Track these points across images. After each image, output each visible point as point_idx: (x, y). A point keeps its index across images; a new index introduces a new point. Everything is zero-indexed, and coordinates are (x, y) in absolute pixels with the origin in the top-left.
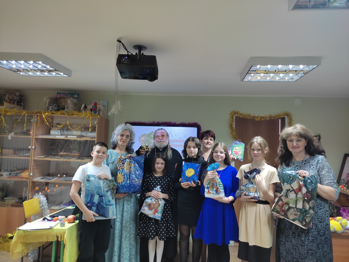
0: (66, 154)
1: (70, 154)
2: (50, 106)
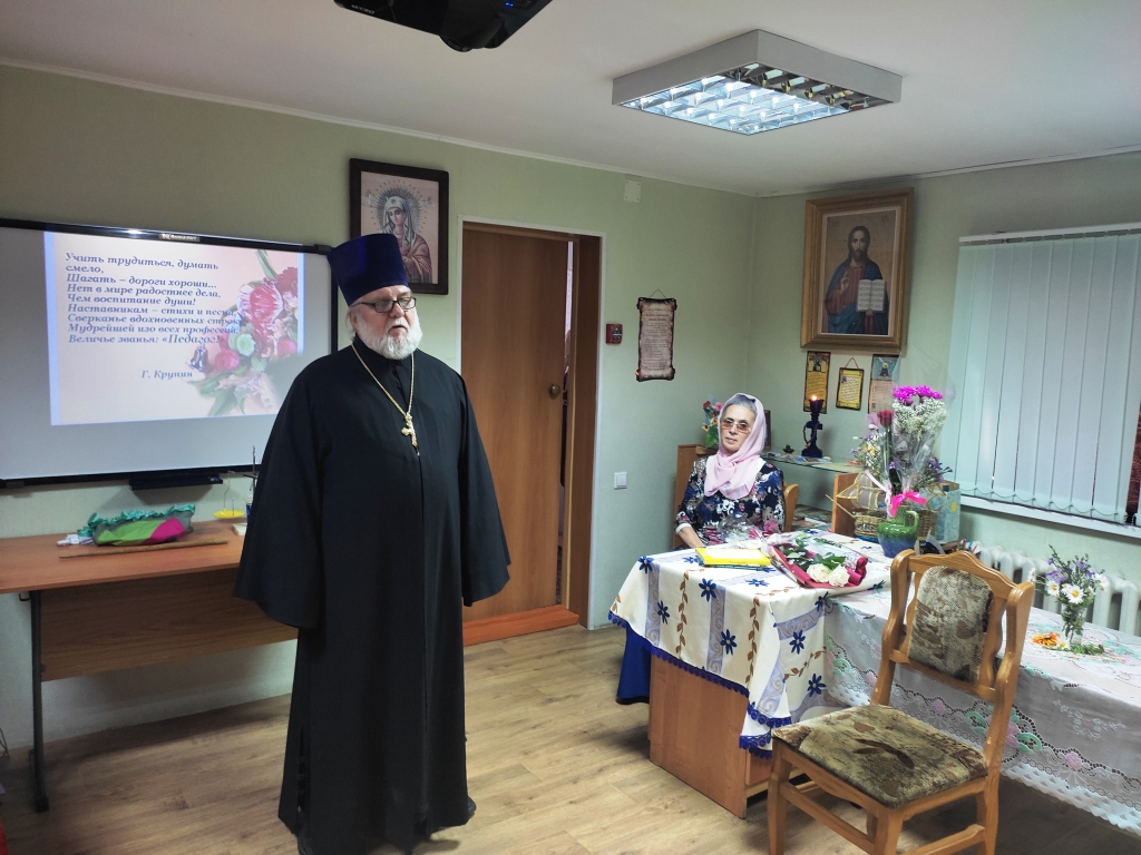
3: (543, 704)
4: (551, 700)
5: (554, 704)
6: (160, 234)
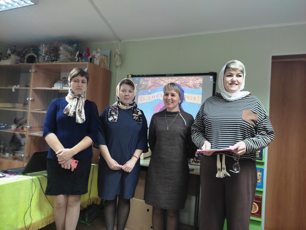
2: (47, 55)
6: (166, 75)
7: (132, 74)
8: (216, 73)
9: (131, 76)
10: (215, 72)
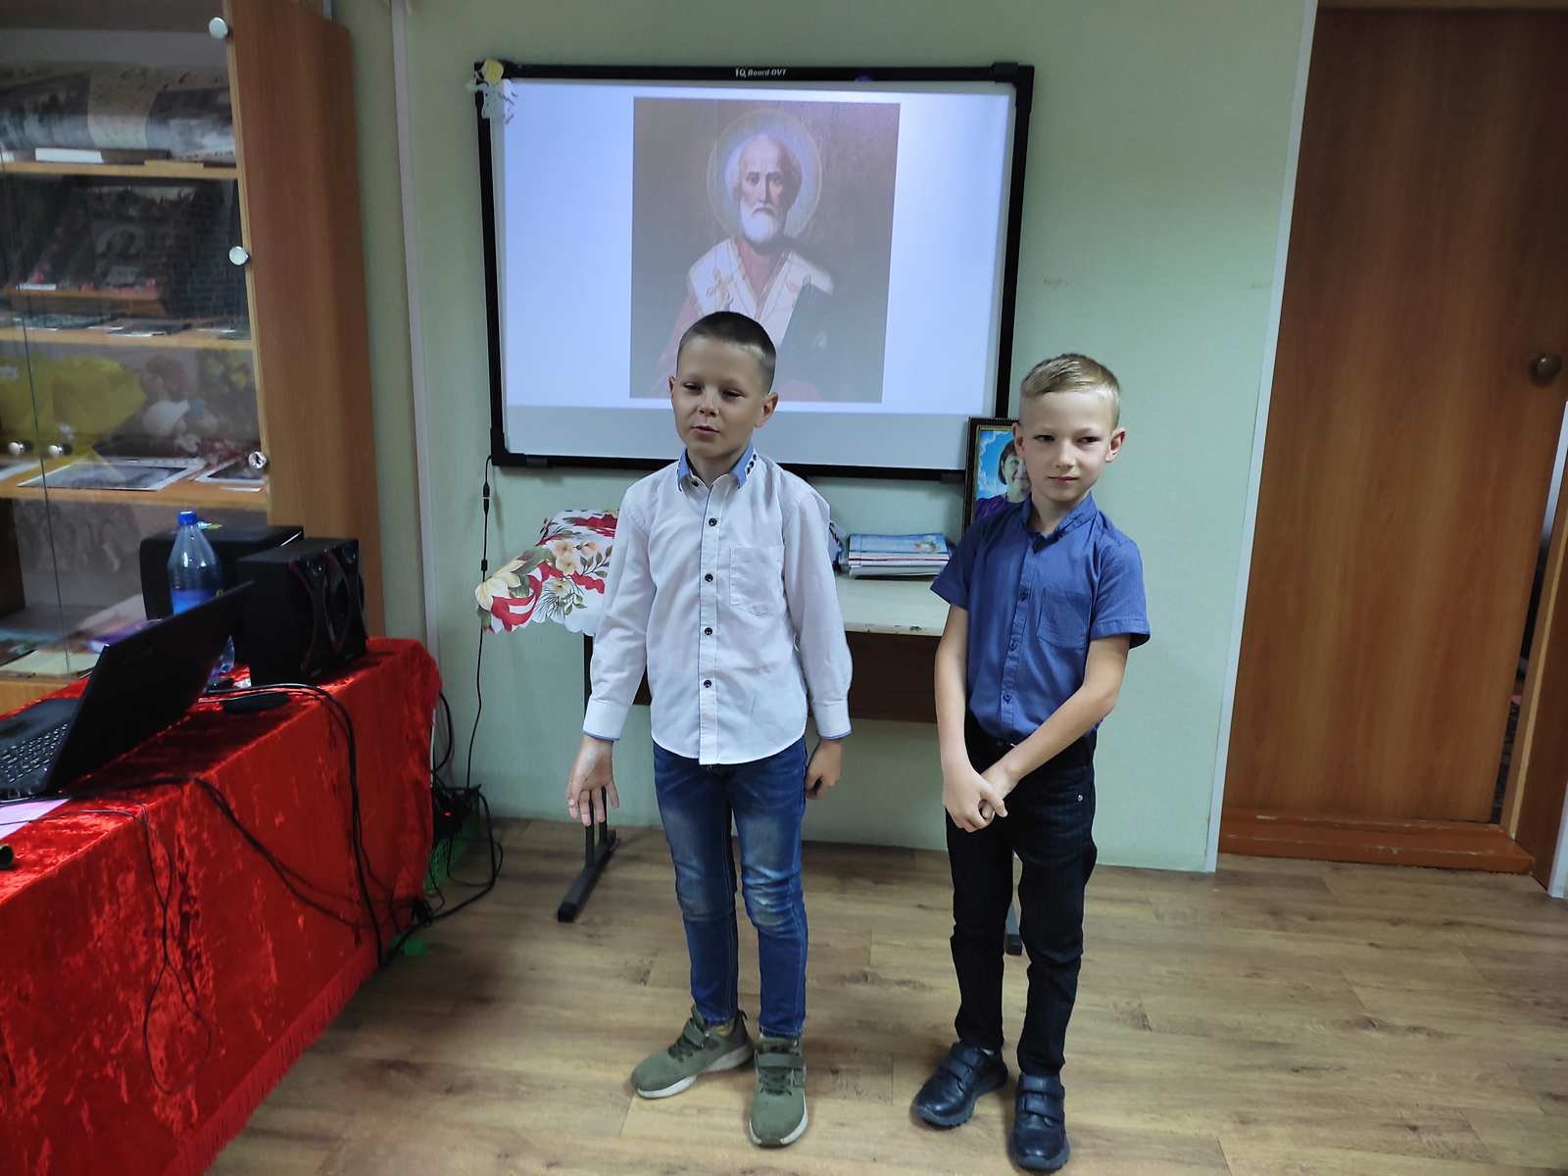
0: (61, 294)
1: (86, 291)
3: (1348, 1025)
4: (1369, 1024)
5: (1375, 1035)
6: (733, 69)
7: (508, 56)
8: (1028, 72)
9: (500, 70)
10: (1024, 60)
